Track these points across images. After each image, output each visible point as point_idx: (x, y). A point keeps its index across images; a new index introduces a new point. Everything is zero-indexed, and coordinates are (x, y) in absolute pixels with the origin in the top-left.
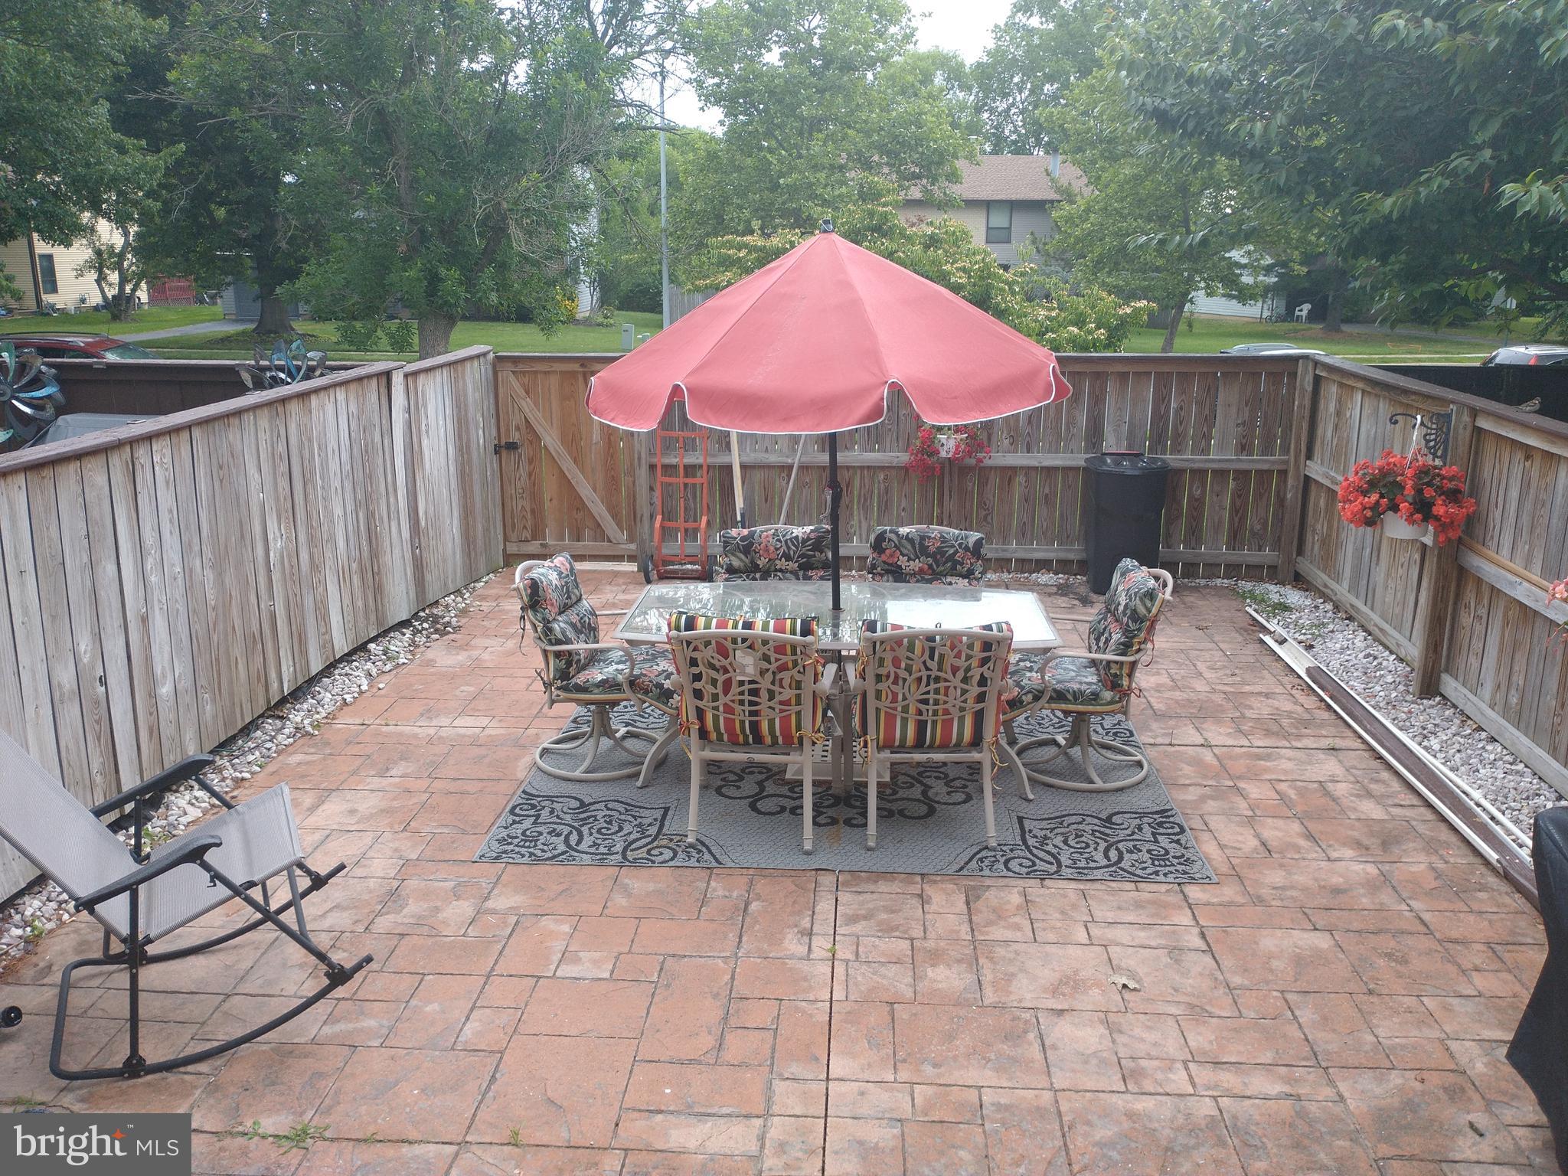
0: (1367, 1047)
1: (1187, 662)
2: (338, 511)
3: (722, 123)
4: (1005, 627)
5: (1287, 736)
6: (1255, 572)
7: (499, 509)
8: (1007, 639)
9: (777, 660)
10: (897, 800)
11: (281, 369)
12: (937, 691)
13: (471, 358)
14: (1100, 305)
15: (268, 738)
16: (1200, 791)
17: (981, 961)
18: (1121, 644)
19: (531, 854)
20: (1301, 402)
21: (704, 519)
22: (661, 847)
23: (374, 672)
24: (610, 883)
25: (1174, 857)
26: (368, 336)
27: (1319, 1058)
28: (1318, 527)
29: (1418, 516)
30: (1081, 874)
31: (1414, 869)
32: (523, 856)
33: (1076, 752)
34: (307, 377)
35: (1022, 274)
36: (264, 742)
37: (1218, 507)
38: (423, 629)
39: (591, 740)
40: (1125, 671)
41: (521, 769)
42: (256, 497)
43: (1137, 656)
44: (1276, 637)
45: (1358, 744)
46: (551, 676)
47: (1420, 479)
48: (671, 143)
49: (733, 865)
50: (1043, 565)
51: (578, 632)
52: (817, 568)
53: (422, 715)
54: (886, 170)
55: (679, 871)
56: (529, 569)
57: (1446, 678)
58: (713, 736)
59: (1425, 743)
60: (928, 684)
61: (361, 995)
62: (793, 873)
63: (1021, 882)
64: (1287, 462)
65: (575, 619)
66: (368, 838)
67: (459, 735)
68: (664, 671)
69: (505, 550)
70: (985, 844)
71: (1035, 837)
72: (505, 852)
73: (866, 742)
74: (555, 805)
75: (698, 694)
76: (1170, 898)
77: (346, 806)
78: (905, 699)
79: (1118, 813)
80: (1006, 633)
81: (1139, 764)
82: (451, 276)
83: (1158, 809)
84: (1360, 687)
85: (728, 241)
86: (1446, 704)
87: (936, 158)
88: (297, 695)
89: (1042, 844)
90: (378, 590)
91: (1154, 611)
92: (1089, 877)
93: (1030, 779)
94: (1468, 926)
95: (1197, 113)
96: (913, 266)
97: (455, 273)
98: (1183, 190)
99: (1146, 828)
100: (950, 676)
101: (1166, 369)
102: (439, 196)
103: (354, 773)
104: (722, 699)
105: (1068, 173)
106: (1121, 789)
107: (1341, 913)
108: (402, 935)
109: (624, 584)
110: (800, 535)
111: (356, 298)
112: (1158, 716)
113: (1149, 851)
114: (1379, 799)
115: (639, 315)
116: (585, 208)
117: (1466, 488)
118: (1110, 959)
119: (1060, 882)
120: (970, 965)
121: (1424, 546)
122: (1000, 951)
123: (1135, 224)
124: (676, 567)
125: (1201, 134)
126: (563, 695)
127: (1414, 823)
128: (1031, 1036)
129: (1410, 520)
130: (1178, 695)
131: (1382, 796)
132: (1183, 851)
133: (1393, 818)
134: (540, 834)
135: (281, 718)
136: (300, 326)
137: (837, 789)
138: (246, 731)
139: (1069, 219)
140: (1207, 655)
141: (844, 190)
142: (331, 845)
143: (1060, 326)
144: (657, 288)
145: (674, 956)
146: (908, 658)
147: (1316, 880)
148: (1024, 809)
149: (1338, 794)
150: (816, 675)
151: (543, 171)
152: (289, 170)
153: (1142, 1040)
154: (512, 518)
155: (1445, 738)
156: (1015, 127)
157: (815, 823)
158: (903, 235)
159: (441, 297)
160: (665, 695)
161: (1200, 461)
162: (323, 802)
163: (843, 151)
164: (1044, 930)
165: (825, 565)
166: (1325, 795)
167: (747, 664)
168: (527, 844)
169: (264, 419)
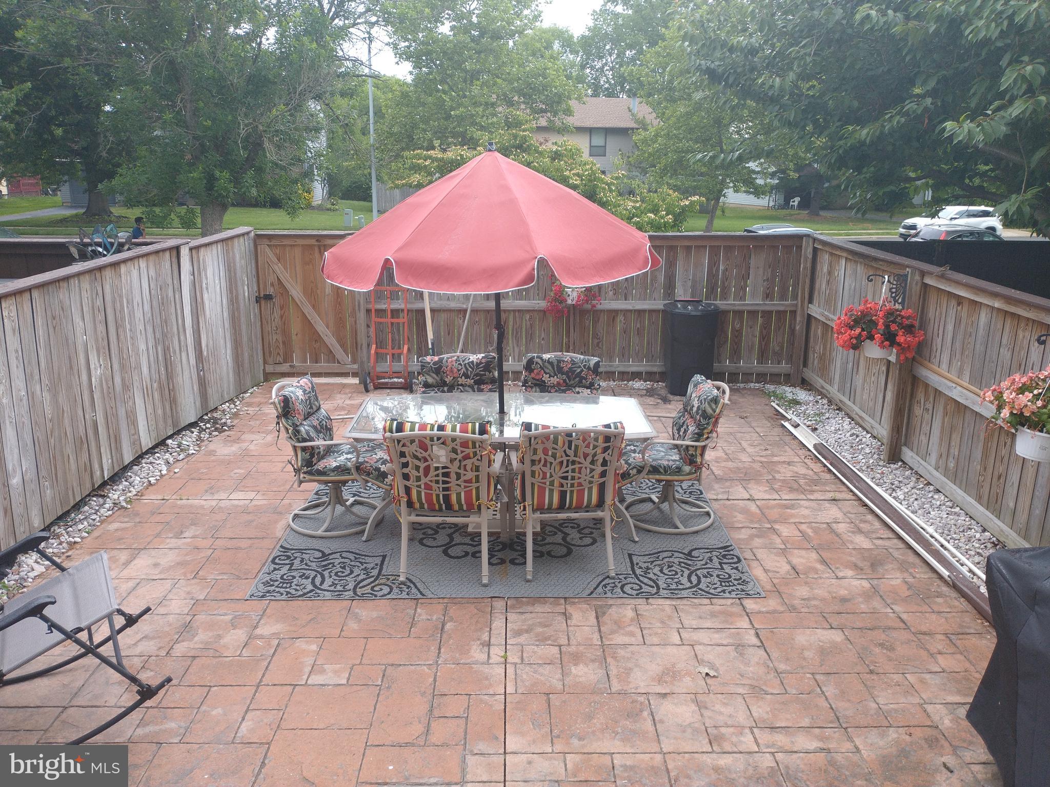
0: (872, 712)
1: (735, 441)
2: (142, 347)
3: (411, 73)
4: (619, 425)
5: (803, 492)
6: (776, 378)
7: (260, 341)
8: (621, 434)
9: (462, 452)
10: (545, 544)
11: (99, 245)
12: (573, 471)
13: (238, 236)
14: (668, 199)
15: (93, 511)
16: (749, 532)
17: (609, 660)
18: (696, 433)
19: (288, 593)
20: (804, 265)
21: (406, 347)
22: (381, 584)
23: (171, 460)
24: (345, 613)
25: (735, 580)
26: (165, 217)
27: (841, 721)
28: (817, 348)
29: (887, 343)
30: (674, 594)
31: (894, 582)
32: (282, 594)
33: (665, 506)
34: (118, 251)
35: (617, 178)
36: (90, 514)
37: (752, 335)
38: (207, 428)
39: (329, 507)
40: (699, 452)
41: (279, 530)
42: (81, 339)
43: (707, 442)
44: (792, 423)
45: (850, 496)
46: (300, 464)
47: (887, 318)
48: (376, 86)
49: (432, 596)
50: (636, 376)
51: (318, 432)
52: (487, 383)
53: (206, 491)
54: (523, 106)
55: (395, 602)
56: (283, 388)
57: (905, 449)
58: (417, 505)
59: (894, 494)
60: (567, 466)
61: (164, 704)
62: (475, 601)
63: (633, 601)
64: (796, 305)
65: (316, 423)
66: (168, 584)
67: (233, 506)
68: (380, 459)
69: (264, 370)
70: (607, 574)
71: (641, 568)
72: (269, 592)
73: (525, 507)
74: (304, 556)
75: (406, 477)
76: (734, 609)
77: (151, 561)
78: (551, 476)
79: (696, 549)
80: (620, 430)
81: (708, 514)
82: (223, 177)
83: (722, 545)
84: (849, 456)
85: (417, 154)
86: (905, 467)
87: (556, 99)
88: (115, 478)
89: (646, 573)
90: (173, 402)
91: (718, 411)
92: (679, 596)
93: (635, 527)
94: (932, 622)
95: (735, 72)
96: (544, 172)
97: (226, 174)
98: (718, 122)
99: (715, 559)
100: (582, 460)
101: (716, 243)
102: (214, 120)
103: (158, 535)
104: (424, 480)
105: (642, 109)
106: (697, 532)
107: (848, 616)
108: (194, 657)
109: (350, 393)
110: (475, 360)
111: (155, 191)
112: (718, 479)
113: (718, 576)
114: (866, 534)
115: (356, 203)
116: (317, 130)
117: (917, 325)
118: (696, 654)
119: (660, 600)
120: (601, 663)
121: (889, 362)
122: (621, 652)
123: (687, 144)
124: (386, 380)
125: (737, 86)
126: (308, 477)
127: (891, 550)
128: (645, 714)
129: (881, 346)
130: (730, 464)
131: (869, 532)
132: (741, 575)
133: (877, 547)
134: (294, 577)
135: (103, 496)
136: (116, 211)
137: (504, 538)
138: (77, 507)
139: (645, 141)
140: (748, 436)
141: (495, 119)
142: (141, 591)
143: (642, 213)
144: (368, 184)
145: (392, 665)
146: (554, 448)
147: (830, 592)
148: (633, 549)
149: (840, 531)
150: (490, 461)
151: (287, 105)
152: (106, 102)
153: (721, 713)
154: (270, 348)
155: (906, 491)
156: (607, 79)
157: (490, 563)
158: (537, 151)
159: (217, 191)
160: (382, 476)
161: (739, 305)
162: (135, 558)
163: (494, 93)
164: (650, 635)
165: (493, 381)
166: (831, 532)
167: (441, 455)
168: (285, 585)
169: (86, 283)
